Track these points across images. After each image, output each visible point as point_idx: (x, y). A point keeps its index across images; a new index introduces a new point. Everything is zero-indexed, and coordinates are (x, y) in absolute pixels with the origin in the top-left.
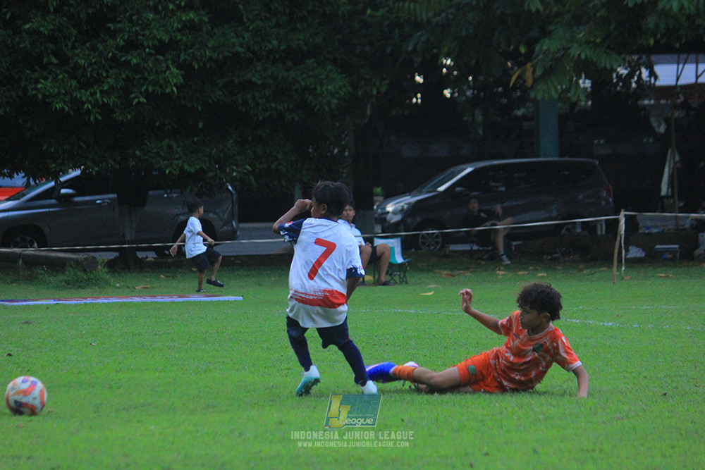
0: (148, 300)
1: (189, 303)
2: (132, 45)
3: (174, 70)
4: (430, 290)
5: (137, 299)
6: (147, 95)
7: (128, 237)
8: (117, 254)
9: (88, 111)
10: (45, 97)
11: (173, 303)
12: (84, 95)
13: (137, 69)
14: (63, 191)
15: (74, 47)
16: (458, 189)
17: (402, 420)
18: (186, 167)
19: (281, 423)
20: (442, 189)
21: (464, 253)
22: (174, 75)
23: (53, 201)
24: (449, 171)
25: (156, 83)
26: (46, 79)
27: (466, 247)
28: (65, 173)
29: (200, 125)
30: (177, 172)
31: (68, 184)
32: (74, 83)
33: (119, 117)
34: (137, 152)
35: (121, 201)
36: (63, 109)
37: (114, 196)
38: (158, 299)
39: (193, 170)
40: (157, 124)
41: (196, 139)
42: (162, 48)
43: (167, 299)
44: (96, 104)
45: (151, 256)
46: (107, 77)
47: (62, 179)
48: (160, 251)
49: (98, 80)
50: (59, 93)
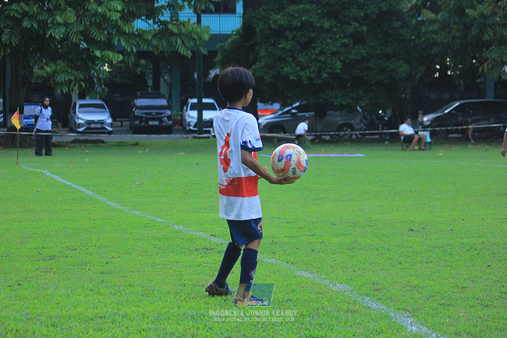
0: (327, 155)
1: (343, 157)
2: (322, 53)
3: (339, 63)
4: (440, 153)
5: (322, 155)
6: (328, 73)
7: (319, 130)
8: (314, 137)
9: (304, 80)
10: (286, 74)
11: (336, 157)
12: (302, 73)
13: (324, 63)
14: (293, 111)
15: (298, 54)
16: (453, 112)
17: (429, 206)
18: (343, 102)
19: (380, 206)
20: (447, 111)
21: (455, 138)
22: (339, 65)
23: (289, 115)
24: (450, 104)
25: (331, 68)
26: (287, 67)
27: (456, 135)
28: (295, 103)
29: (349, 85)
30: (339, 104)
31: (296, 108)
32: (298, 68)
33: (316, 81)
34: (323, 96)
35: (316, 115)
36: (293, 79)
37: (313, 113)
38: (331, 155)
39: (345, 103)
40: (331, 84)
41: (347, 90)
42: (334, 54)
43: (334, 155)
44: (307, 77)
45: (328, 138)
46: (312, 66)
47: (294, 106)
48: (331, 136)
49: (308, 67)
50: (292, 73)
